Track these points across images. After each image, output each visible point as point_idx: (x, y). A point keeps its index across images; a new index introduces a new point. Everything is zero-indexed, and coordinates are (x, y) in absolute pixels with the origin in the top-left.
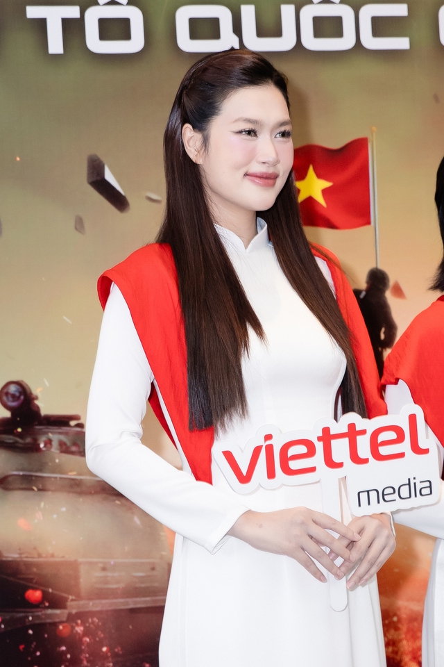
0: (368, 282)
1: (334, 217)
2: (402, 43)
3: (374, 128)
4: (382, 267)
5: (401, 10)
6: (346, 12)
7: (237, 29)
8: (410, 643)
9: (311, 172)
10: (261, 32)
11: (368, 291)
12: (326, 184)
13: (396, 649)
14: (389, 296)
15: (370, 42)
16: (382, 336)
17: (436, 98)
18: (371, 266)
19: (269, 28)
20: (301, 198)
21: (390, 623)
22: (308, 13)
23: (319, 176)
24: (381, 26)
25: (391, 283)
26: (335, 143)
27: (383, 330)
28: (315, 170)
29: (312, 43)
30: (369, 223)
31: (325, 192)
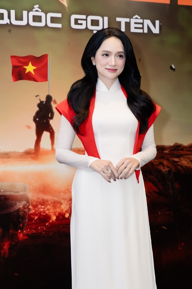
0: (46, 99)
1: (37, 78)
2: (59, 26)
3: (50, 51)
4: (50, 94)
5: (59, 15)
6: (43, 15)
7: (9, 17)
8: (54, 210)
9: (30, 64)
10: (17, 19)
11: (46, 101)
12: (35, 68)
13: (49, 211)
14: (52, 103)
15: (50, 25)
16: (50, 116)
17: (69, 43)
18: (47, 94)
19: (19, 18)
20: (27, 72)
21: (48, 203)
22: (31, 14)
23: (33, 65)
24: (53, 20)
25: (53, 99)
26: (38, 55)
27: (50, 114)
28: (32, 63)
29: (32, 23)
30: (47, 81)
31: (34, 70)
